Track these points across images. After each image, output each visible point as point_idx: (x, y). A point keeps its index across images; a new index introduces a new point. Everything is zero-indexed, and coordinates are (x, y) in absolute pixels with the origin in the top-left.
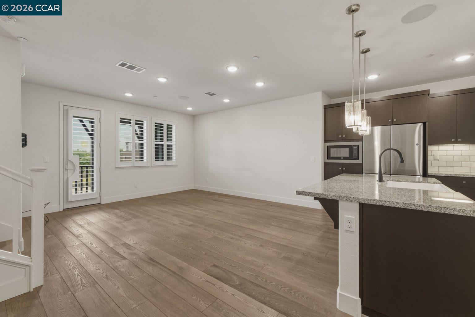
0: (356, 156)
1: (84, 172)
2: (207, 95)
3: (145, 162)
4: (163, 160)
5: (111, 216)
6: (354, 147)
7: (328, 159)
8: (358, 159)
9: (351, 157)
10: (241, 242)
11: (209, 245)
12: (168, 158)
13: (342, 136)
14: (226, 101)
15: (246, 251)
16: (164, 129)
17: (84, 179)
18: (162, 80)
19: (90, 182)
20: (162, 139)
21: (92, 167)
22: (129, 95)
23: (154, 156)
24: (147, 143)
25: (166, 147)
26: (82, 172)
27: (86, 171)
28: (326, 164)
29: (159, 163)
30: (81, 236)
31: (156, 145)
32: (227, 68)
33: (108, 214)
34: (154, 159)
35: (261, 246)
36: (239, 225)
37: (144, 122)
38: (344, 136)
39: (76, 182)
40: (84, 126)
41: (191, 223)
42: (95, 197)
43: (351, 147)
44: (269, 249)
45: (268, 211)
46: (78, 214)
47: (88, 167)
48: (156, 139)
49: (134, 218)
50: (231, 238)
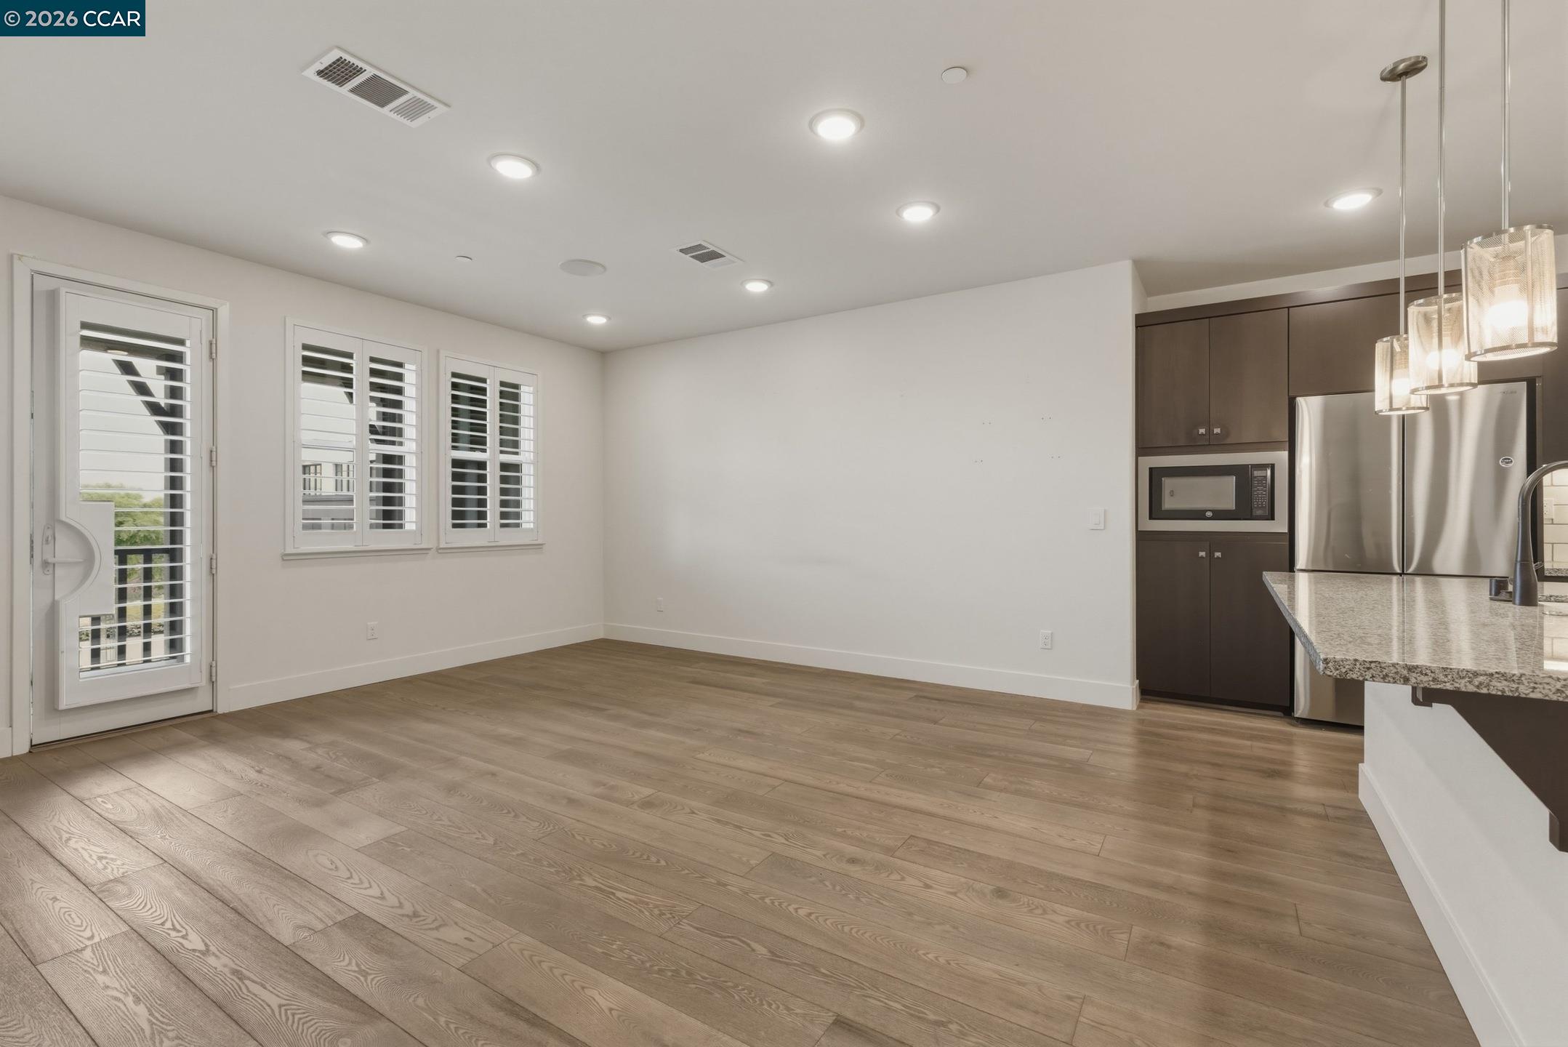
0: (1266, 503)
1: (136, 576)
2: (687, 257)
3: (410, 532)
4: (484, 526)
5: (267, 770)
6: (1256, 473)
7: (1151, 518)
8: (1272, 518)
9: (1244, 510)
10: (903, 879)
11: (767, 900)
12: (504, 515)
13: (1209, 431)
14: (757, 287)
15: (947, 927)
16: (488, 398)
17: (135, 606)
18: (514, 170)
19: (160, 617)
20: (482, 441)
21: (174, 555)
22: (347, 243)
23: (448, 509)
24: (420, 454)
25: (499, 473)
26: (123, 576)
27: (141, 574)
28: (1143, 539)
29: (470, 537)
30: (121, 889)
31: (457, 463)
32: (812, 124)
33: (253, 763)
34: (450, 521)
35: (1000, 893)
36: (850, 790)
37: (407, 366)
38: (1217, 431)
39: (96, 620)
40: (142, 389)
41: (647, 791)
42: (190, 686)
43: (1243, 475)
44: (1045, 912)
45: (935, 722)
46: (104, 765)
47: (154, 556)
48: (455, 438)
49: (381, 776)
50: (853, 861)
